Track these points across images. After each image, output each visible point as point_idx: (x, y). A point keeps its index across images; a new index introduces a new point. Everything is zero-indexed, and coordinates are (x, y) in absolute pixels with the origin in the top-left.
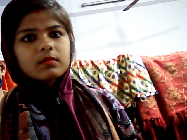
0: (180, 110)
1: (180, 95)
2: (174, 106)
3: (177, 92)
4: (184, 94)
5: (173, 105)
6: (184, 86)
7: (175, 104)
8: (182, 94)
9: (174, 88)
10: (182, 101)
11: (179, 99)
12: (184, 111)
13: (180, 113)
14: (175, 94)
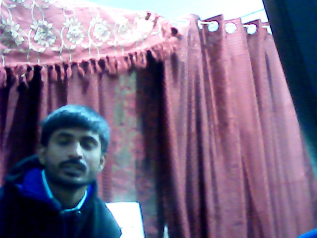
0: (14, 64)
1: (22, 39)
2: (4, 54)
3: (18, 31)
4: (29, 40)
5: (5, 52)
6: (32, 27)
7: (8, 50)
8: (25, 37)
9: (13, 23)
10: (22, 50)
11: (18, 44)
12: (21, 68)
13: (13, 69)
14: (12, 35)
